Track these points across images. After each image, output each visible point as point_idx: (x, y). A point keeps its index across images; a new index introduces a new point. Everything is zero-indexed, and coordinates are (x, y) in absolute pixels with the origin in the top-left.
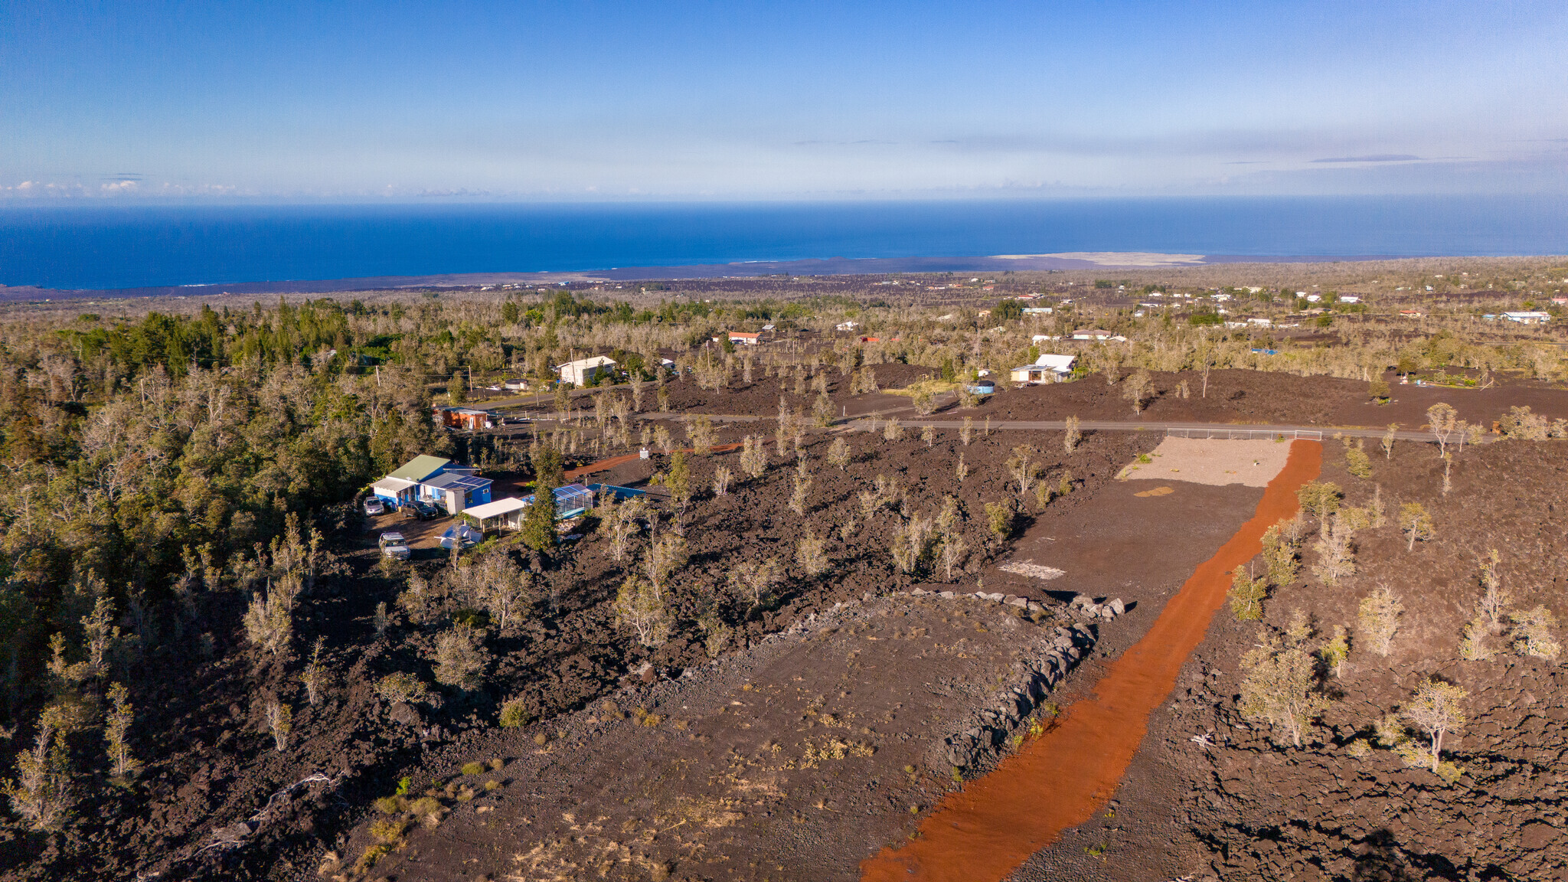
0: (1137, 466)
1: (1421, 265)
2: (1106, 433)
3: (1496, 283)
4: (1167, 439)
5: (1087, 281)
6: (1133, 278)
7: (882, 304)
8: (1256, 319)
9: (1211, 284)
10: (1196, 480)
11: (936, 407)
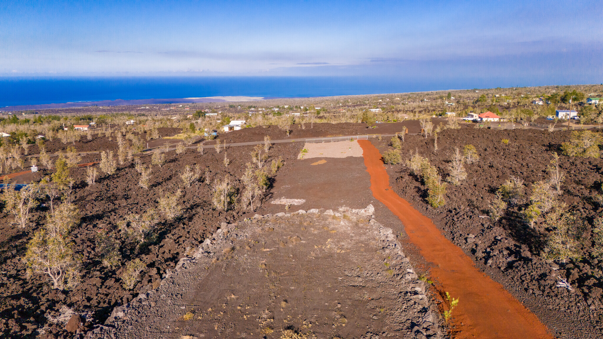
5: (225, 105)
6: (242, 104)
7: (144, 115)
8: (295, 114)
9: (270, 105)
10: (333, 157)
11: (194, 141)
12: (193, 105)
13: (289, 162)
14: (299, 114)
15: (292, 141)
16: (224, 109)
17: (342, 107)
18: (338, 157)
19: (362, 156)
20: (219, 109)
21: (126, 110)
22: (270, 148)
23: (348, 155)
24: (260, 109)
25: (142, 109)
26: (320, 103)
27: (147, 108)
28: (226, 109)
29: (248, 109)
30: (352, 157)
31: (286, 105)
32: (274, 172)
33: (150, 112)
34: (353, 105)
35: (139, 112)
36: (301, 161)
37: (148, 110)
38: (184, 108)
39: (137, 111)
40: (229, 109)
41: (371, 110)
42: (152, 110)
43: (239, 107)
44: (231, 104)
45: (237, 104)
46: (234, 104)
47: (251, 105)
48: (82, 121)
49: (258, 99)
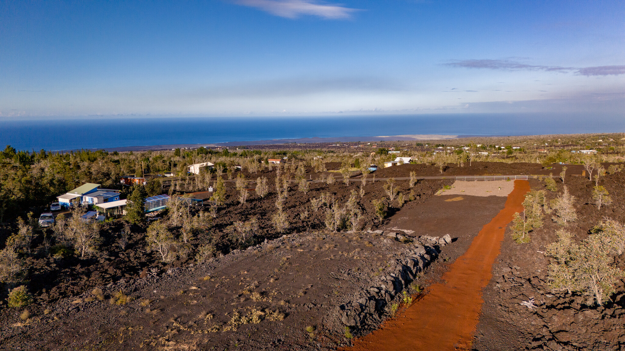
0: (444, 190)
1: (542, 137)
2: (428, 180)
3: (572, 142)
4: (457, 181)
5: (413, 144)
6: (431, 143)
7: (332, 152)
8: (482, 153)
9: (462, 144)
10: (473, 195)
11: (351, 174)
12: (381, 143)
13: (424, 197)
14: (487, 153)
15: (443, 178)
16: (410, 147)
17: (547, 147)
18: (479, 195)
19: (507, 196)
20: (405, 147)
21: (319, 147)
22: (416, 184)
23: (493, 194)
24: (448, 148)
25: (333, 146)
26: (521, 142)
27: (338, 145)
28: (412, 147)
29: (435, 148)
30: (495, 196)
31: (479, 144)
32: (401, 205)
33: (339, 149)
34: (562, 145)
35: (330, 149)
36: (437, 197)
37: (339, 147)
38: (372, 146)
39: (329, 147)
40: (416, 147)
41: (582, 151)
42: (342, 147)
43: (427, 145)
44: (420, 143)
45: (426, 142)
46: (423, 143)
47: (439, 144)
48: (278, 155)
49: (451, 137)
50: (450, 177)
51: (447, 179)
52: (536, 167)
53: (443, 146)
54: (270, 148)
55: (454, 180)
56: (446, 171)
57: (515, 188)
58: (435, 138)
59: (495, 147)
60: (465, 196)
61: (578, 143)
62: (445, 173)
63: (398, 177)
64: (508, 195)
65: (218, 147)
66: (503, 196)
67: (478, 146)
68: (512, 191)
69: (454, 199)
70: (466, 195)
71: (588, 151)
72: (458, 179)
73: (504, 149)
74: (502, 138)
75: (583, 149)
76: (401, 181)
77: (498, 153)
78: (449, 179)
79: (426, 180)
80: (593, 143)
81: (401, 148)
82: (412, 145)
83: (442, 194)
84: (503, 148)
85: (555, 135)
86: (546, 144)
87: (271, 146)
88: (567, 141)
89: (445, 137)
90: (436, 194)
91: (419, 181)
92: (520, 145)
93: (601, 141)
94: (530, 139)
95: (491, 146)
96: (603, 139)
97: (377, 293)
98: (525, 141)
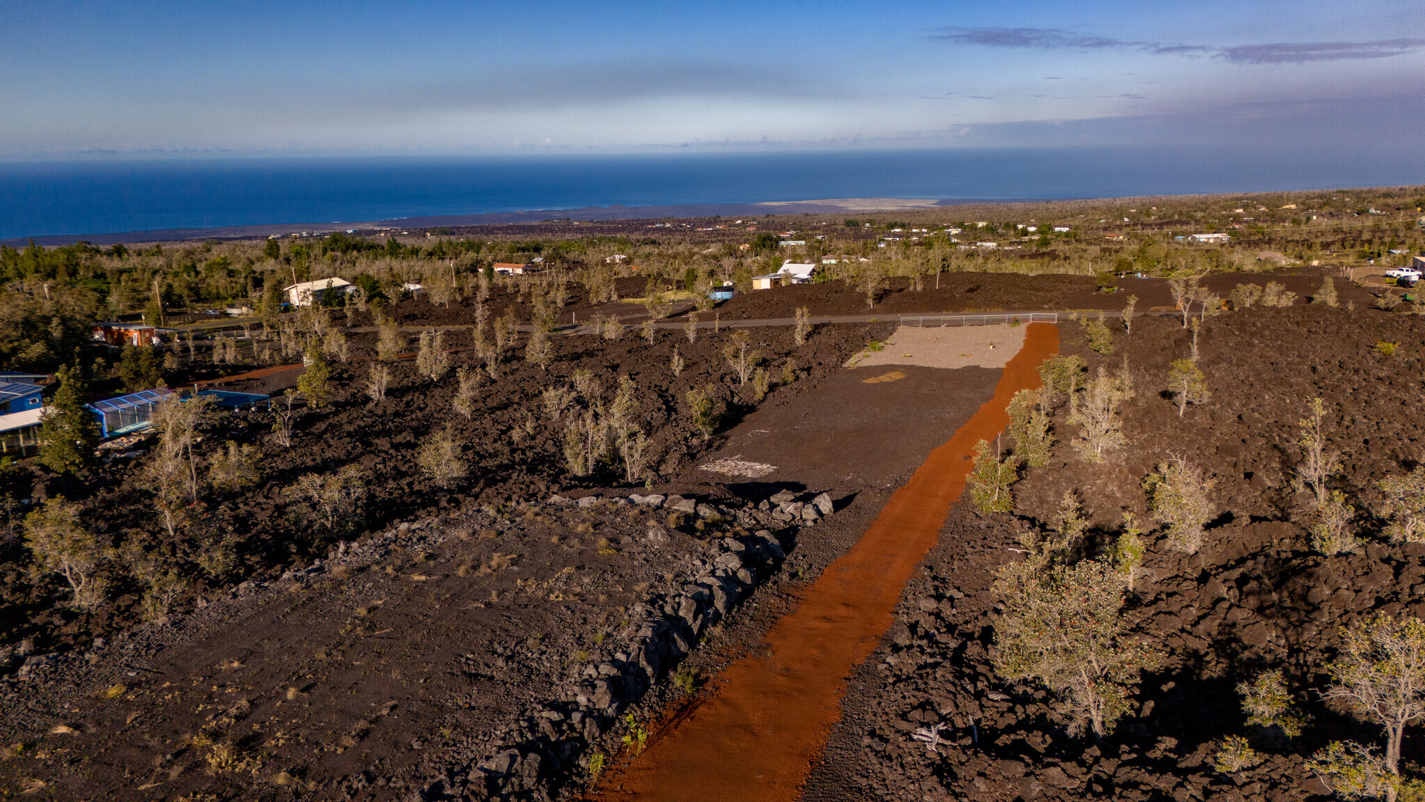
0: (868, 353)
1: (1118, 203)
2: (838, 326)
3: (1180, 214)
4: (901, 328)
6: (877, 218)
8: (984, 244)
9: (944, 221)
10: (930, 364)
11: (670, 311)
12: (766, 220)
13: (817, 372)
14: (995, 244)
15: (872, 319)
16: (830, 229)
17: (1127, 226)
18: (943, 366)
19: (1003, 366)
20: (819, 229)
21: (623, 230)
22: (808, 336)
23: (971, 362)
24: (914, 231)
25: (656, 228)
26: (1072, 216)
27: (668, 225)
28: (835, 230)
29: (886, 231)
30: (977, 367)
31: (983, 219)
32: (760, 396)
33: (669, 236)
34: (1159, 221)
35: (648, 236)
36: (847, 371)
37: (669, 231)
38: (745, 227)
39: (646, 231)
40: (842, 230)
41: (1197, 236)
42: (677, 230)
43: (867, 225)
44: (851, 218)
47: (894, 220)
49: (924, 204)
50: (889, 318)
51: (880, 323)
52: (1084, 287)
53: (903, 226)
54: (507, 233)
55: (895, 324)
56: (883, 301)
57: (1025, 346)
58: (889, 205)
59: (1015, 228)
60: (910, 370)
61: (1192, 217)
62: (878, 306)
63: (774, 317)
64: (1008, 364)
65: (380, 231)
66: (995, 367)
67: (980, 225)
68: (1017, 352)
69: (884, 378)
70: (912, 367)
71: (1210, 236)
72: (907, 323)
73: (1033, 233)
74: (1033, 207)
75: (1201, 233)
76: (779, 328)
77: (1020, 243)
78: (885, 323)
79: (834, 325)
80: (1223, 215)
81: (810, 232)
82: (835, 224)
83: (858, 365)
84: (1032, 229)
85: (1146, 198)
86: (1126, 220)
87: (510, 228)
88: (1170, 212)
89: (910, 204)
90: (845, 365)
91: (816, 329)
92: (1072, 223)
93: (1240, 211)
94: (1093, 208)
95: (1007, 226)
96: (1245, 207)
97: (556, 725)
98: (1082, 213)
